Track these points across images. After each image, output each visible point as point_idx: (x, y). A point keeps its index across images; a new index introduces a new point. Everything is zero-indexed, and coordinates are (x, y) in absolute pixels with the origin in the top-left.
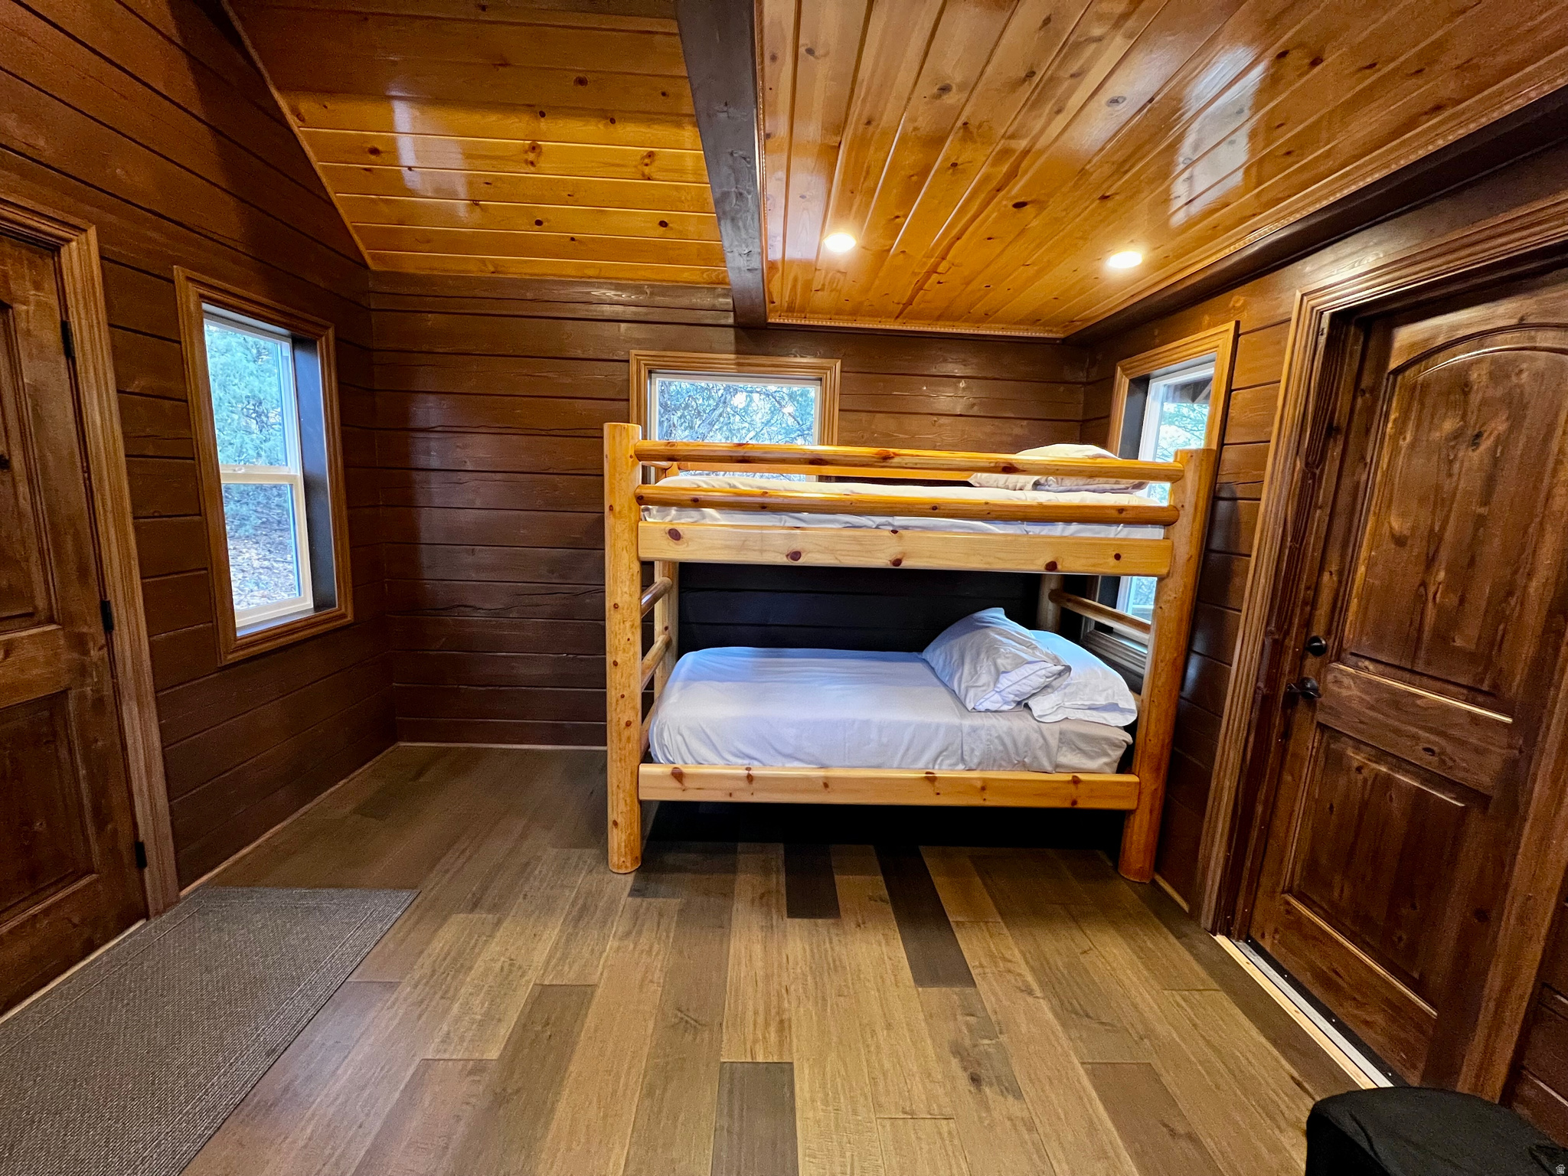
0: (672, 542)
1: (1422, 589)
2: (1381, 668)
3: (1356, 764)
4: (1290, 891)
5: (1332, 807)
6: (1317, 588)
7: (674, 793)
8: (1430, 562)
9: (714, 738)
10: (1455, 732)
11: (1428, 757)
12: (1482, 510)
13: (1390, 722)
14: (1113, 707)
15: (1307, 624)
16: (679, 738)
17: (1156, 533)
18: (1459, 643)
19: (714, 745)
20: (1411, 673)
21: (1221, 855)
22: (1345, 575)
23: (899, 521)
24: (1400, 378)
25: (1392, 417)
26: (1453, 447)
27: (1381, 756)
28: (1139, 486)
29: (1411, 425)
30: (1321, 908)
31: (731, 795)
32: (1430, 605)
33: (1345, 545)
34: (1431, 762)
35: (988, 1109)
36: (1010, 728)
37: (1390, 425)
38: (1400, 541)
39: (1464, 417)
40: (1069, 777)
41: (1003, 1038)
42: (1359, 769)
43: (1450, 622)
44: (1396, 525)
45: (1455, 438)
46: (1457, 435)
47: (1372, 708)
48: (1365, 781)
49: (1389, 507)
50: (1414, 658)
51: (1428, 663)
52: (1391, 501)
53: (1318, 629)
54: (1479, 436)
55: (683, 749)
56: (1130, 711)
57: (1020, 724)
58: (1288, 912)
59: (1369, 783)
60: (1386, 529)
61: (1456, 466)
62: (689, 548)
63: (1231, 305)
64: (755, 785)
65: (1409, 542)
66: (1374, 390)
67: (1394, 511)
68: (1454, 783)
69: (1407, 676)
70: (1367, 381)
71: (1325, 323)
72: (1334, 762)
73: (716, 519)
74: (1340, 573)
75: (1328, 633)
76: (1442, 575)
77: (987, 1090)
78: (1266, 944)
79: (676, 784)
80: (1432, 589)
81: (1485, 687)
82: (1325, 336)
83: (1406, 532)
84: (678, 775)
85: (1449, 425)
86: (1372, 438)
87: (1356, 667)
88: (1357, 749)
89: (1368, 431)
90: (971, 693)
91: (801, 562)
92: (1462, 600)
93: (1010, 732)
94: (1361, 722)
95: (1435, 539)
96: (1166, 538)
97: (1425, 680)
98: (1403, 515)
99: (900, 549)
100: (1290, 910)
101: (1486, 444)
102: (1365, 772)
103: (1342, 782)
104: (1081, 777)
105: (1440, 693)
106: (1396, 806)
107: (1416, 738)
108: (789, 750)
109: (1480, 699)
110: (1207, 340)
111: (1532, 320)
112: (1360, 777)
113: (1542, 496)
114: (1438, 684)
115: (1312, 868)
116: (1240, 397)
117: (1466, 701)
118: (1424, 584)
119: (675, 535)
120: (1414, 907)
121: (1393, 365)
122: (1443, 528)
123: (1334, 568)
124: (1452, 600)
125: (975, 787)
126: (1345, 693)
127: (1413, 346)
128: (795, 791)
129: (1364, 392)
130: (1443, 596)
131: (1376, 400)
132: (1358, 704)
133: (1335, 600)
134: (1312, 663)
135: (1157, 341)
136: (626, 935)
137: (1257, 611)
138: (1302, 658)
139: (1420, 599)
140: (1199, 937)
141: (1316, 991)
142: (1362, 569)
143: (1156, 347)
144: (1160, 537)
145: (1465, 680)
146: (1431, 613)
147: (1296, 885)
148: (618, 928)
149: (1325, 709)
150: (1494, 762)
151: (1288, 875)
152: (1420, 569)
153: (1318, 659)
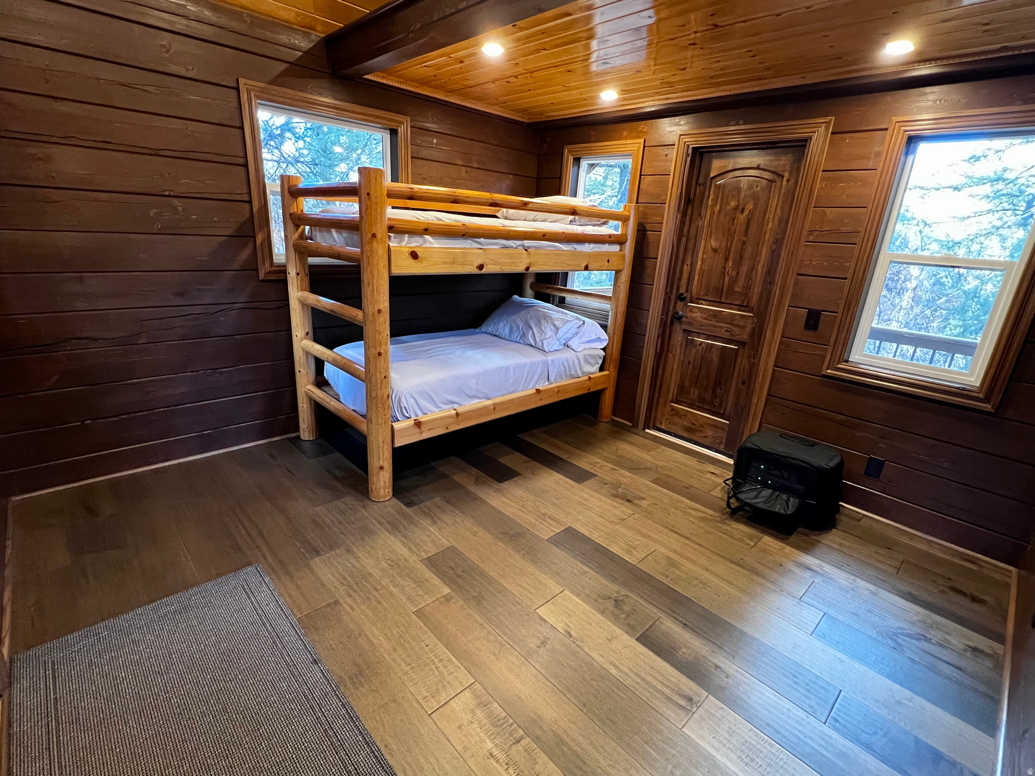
0: (412, 261)
1: (724, 270)
2: (707, 302)
3: (699, 343)
4: (672, 402)
5: (689, 362)
6: (681, 272)
7: (415, 437)
8: (726, 259)
9: (434, 396)
10: (736, 322)
11: (727, 333)
12: (744, 239)
13: (713, 323)
14: (599, 339)
15: (678, 288)
16: (412, 400)
17: (616, 248)
18: (736, 289)
19: (433, 400)
20: (719, 303)
21: (647, 395)
22: (693, 265)
23: (527, 243)
24: (713, 181)
25: (711, 198)
26: (735, 213)
27: (710, 337)
28: (605, 223)
29: (718, 202)
30: (686, 403)
31: (447, 428)
32: (726, 275)
33: (693, 253)
34: (726, 335)
35: (641, 506)
36: (566, 358)
37: (710, 201)
38: (715, 251)
39: (739, 201)
40: (587, 378)
41: (623, 486)
42: (700, 345)
43: (733, 281)
44: (713, 244)
45: (735, 209)
46: (736, 208)
47: (706, 319)
48: (703, 348)
49: (710, 236)
50: (721, 297)
51: (726, 298)
52: (711, 233)
53: (682, 290)
54: (744, 209)
55: (416, 407)
56: (606, 340)
57: (569, 355)
58: (672, 410)
59: (704, 349)
60: (709, 246)
61: (736, 221)
62: (423, 265)
63: (640, 129)
64: (460, 418)
65: (719, 251)
66: (704, 184)
67: (712, 238)
68: (735, 341)
69: (717, 304)
70: (701, 181)
71: (690, 151)
72: (689, 344)
73: (432, 244)
74: (692, 265)
75: (687, 291)
76: (731, 263)
77: (634, 501)
78: (663, 427)
79: (418, 430)
80: (727, 269)
81: (745, 305)
82: (690, 157)
83: (717, 247)
84: (418, 424)
85: (733, 204)
86: (704, 205)
87: (697, 303)
88: (699, 336)
89: (702, 203)
90: (545, 342)
91: (484, 271)
92: (738, 273)
93: (567, 360)
94: (702, 325)
95: (728, 250)
96: (621, 250)
97: (724, 305)
98: (716, 240)
99: (529, 261)
100: (673, 409)
101: (746, 212)
102: (702, 345)
103: (694, 351)
104: (592, 376)
105: (730, 309)
106: (715, 356)
107: (722, 327)
108: (471, 394)
109: (743, 309)
110: (627, 146)
111: (761, 167)
112: (701, 347)
113: (763, 232)
114: (729, 306)
115: (681, 389)
116: (646, 180)
117: (738, 311)
118: (724, 268)
119: (414, 255)
120: (721, 389)
121: (712, 175)
122: (731, 245)
123: (689, 263)
124: (734, 273)
125: (555, 392)
126: (695, 315)
127: (720, 168)
128: (481, 416)
129: (700, 185)
130: (731, 272)
131: (705, 189)
132: (699, 319)
133: (690, 276)
134: (680, 304)
135: (593, 139)
136: (434, 522)
137: (661, 284)
138: (676, 303)
139: (723, 274)
140: (641, 433)
141: (685, 435)
142: (699, 263)
143: (593, 142)
144: (618, 250)
145: (738, 303)
146: (727, 279)
147: (674, 398)
148: (425, 522)
149: (686, 323)
150: (748, 330)
151: (671, 395)
152: (723, 262)
153: (683, 302)
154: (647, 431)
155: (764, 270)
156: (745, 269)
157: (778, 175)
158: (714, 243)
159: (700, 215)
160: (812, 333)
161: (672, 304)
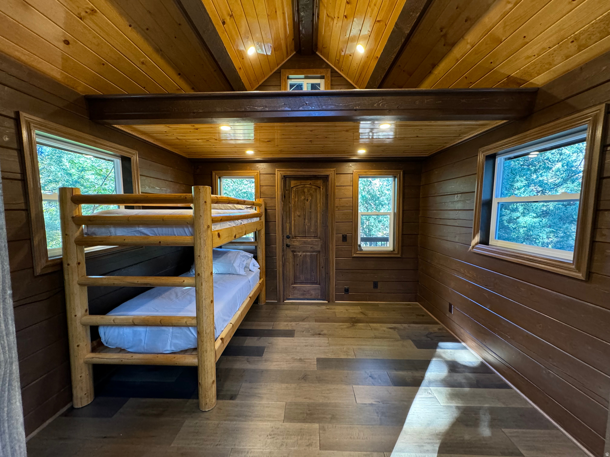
0: (219, 239)
2: (300, 237)
3: (300, 255)
4: (292, 284)
5: (297, 265)
6: (286, 227)
8: (305, 219)
10: (314, 244)
11: (311, 249)
12: (311, 211)
13: (304, 246)
15: (286, 234)
18: (311, 231)
20: (305, 237)
22: (290, 223)
24: (293, 189)
25: (293, 195)
27: (304, 252)
29: (297, 197)
30: (299, 283)
32: (306, 225)
33: (290, 218)
34: (312, 250)
37: (293, 197)
38: (299, 216)
39: (305, 196)
41: (310, 329)
42: (301, 256)
43: (310, 227)
46: (305, 199)
47: (301, 245)
49: (296, 211)
50: (305, 235)
51: (308, 235)
52: (296, 209)
53: (288, 234)
54: (308, 199)
59: (303, 257)
60: (296, 214)
61: (305, 204)
63: (256, 166)
65: (301, 216)
66: (289, 190)
67: (297, 211)
68: (315, 251)
70: (287, 188)
72: (296, 256)
75: (290, 234)
76: (307, 220)
77: (322, 334)
78: (290, 297)
81: (316, 236)
82: (283, 179)
83: (300, 214)
84: (223, 341)
85: (303, 197)
87: (296, 239)
88: (299, 252)
89: (289, 197)
92: (310, 224)
94: (300, 247)
95: (305, 215)
97: (308, 237)
98: (299, 212)
100: (294, 287)
101: (309, 201)
102: (302, 255)
103: (298, 259)
105: (310, 239)
106: (308, 259)
107: (309, 247)
109: (315, 238)
110: (251, 173)
111: (311, 184)
112: (301, 257)
113: (317, 208)
115: (296, 277)
116: (262, 188)
118: (305, 223)
120: (314, 272)
122: (305, 213)
123: (288, 222)
124: (309, 224)
126: (295, 244)
127: (294, 184)
129: (287, 190)
131: (290, 192)
132: (298, 245)
133: (290, 228)
134: (288, 240)
135: (230, 169)
136: (261, 398)
137: (280, 233)
138: (286, 240)
139: (304, 225)
140: (283, 303)
141: (302, 297)
142: (293, 222)
143: (230, 170)
144: (259, 220)
145: (313, 236)
146: (306, 227)
147: (293, 282)
148: (256, 401)
149: (292, 247)
150: (320, 246)
151: (291, 281)
152: (303, 220)
153: (289, 239)
154: (285, 301)
155: (321, 222)
156: (313, 222)
157: (318, 187)
158: (298, 213)
159: (290, 202)
160: (345, 242)
161: (285, 240)
